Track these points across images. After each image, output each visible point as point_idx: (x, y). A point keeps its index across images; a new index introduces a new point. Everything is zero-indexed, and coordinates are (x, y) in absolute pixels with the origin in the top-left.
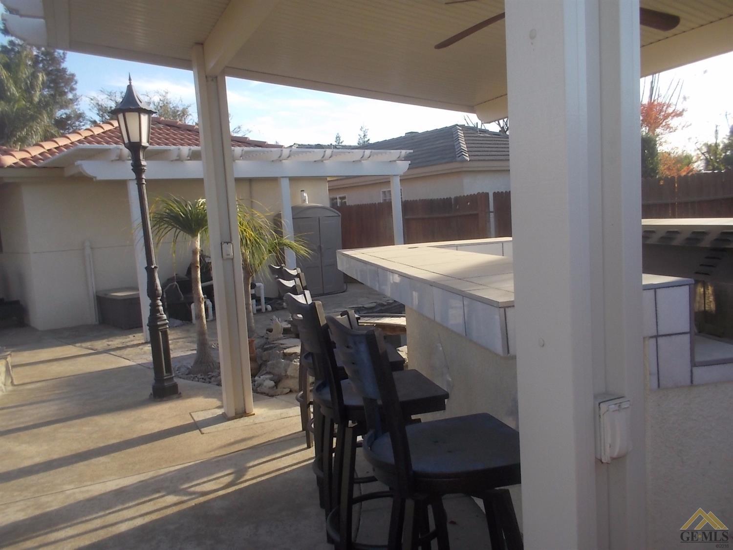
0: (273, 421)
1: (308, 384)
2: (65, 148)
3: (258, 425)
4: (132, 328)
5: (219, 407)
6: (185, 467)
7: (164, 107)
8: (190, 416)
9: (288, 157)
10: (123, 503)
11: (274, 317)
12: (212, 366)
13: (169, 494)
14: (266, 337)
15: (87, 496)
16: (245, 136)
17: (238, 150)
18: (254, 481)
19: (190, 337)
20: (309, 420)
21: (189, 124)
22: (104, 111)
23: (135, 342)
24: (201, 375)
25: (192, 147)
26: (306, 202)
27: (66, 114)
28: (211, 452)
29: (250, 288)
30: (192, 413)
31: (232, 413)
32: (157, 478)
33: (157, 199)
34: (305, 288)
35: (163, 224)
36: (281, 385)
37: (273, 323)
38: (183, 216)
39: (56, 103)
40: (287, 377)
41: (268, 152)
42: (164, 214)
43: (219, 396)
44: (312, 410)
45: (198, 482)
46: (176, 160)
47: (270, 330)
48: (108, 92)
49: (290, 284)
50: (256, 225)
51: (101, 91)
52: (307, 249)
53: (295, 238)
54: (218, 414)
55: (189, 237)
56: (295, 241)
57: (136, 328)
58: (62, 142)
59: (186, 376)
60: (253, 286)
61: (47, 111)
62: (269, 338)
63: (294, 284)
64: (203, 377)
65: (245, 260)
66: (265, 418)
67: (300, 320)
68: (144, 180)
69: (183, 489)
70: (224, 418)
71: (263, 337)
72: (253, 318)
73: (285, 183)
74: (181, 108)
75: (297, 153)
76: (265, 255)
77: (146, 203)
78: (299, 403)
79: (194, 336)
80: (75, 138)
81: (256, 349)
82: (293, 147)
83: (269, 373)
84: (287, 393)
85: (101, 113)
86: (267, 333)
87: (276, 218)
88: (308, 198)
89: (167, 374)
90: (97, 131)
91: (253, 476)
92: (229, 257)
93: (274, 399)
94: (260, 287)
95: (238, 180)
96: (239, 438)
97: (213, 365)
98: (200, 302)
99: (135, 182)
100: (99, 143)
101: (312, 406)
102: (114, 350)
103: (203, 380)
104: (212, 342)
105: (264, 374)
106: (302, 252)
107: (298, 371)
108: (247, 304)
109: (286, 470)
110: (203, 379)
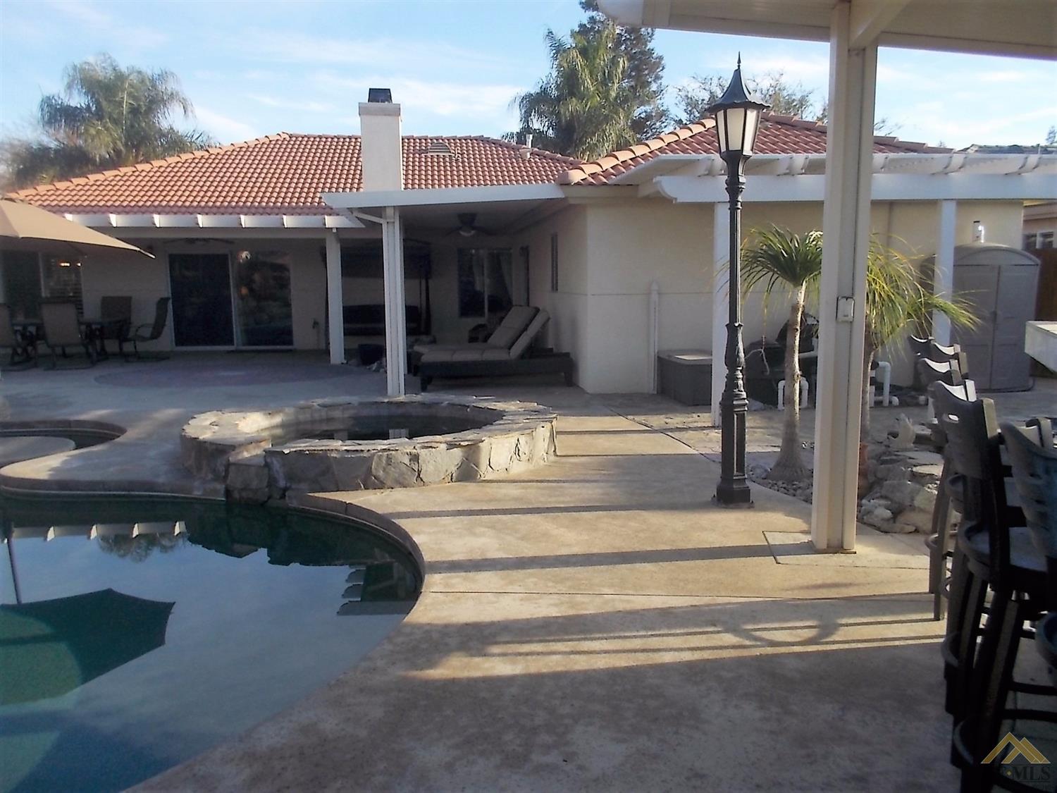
0: (883, 568)
1: (948, 526)
2: (643, 159)
3: (861, 570)
4: (698, 405)
5: (803, 532)
6: (751, 602)
7: (775, 94)
8: (763, 536)
9: (960, 168)
10: (669, 627)
11: (903, 416)
12: (799, 472)
13: (726, 631)
14: (885, 443)
15: (628, 607)
16: (890, 135)
17: (879, 158)
18: (846, 646)
19: (772, 428)
20: (942, 580)
21: (807, 120)
22: (693, 106)
23: (699, 425)
24: (783, 483)
25: (810, 154)
26: (980, 239)
27: (646, 112)
28: (787, 590)
29: (870, 368)
30: (765, 533)
31: (822, 544)
32: (713, 607)
33: (753, 230)
34: (965, 377)
35: (755, 265)
36: (901, 519)
37: (899, 424)
38: (786, 255)
39: (636, 97)
40: (912, 508)
41: (927, 160)
42: (760, 251)
43: (807, 517)
44: (949, 565)
45: (767, 626)
46: (785, 174)
47: (895, 435)
48: (701, 78)
49: (942, 368)
50: (893, 273)
51: (694, 78)
52: (971, 316)
53: (953, 296)
54: (803, 541)
55: (789, 286)
56: (955, 302)
57: (703, 405)
58: (640, 150)
59: (762, 481)
60: (875, 365)
61: (623, 109)
62: (891, 446)
63: (949, 369)
64: (784, 485)
65: (868, 326)
66: (871, 561)
67: (952, 424)
68: (739, 203)
69: (745, 630)
70: (809, 548)
71: (881, 443)
72: (868, 412)
73: (949, 210)
74: (798, 97)
75: (977, 161)
76: (901, 321)
77: (739, 235)
78: (928, 551)
79: (780, 427)
80: (655, 144)
81: (868, 459)
82: (969, 150)
83: (885, 498)
84: (911, 533)
85: (690, 109)
86: (888, 438)
87: (926, 264)
88: (983, 234)
89: (738, 474)
90: (684, 134)
91: (845, 639)
92: (846, 318)
93: (888, 537)
94: (884, 368)
95: (876, 204)
96: (829, 581)
97: (802, 471)
98: (794, 380)
99: (728, 205)
100: (684, 151)
101: (951, 558)
102: (671, 430)
103: (786, 491)
104: (803, 440)
105: (877, 498)
106: (964, 320)
107: (934, 502)
108: (864, 392)
109: (897, 643)
110: (785, 488)
